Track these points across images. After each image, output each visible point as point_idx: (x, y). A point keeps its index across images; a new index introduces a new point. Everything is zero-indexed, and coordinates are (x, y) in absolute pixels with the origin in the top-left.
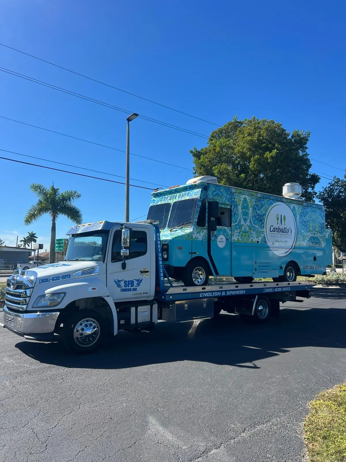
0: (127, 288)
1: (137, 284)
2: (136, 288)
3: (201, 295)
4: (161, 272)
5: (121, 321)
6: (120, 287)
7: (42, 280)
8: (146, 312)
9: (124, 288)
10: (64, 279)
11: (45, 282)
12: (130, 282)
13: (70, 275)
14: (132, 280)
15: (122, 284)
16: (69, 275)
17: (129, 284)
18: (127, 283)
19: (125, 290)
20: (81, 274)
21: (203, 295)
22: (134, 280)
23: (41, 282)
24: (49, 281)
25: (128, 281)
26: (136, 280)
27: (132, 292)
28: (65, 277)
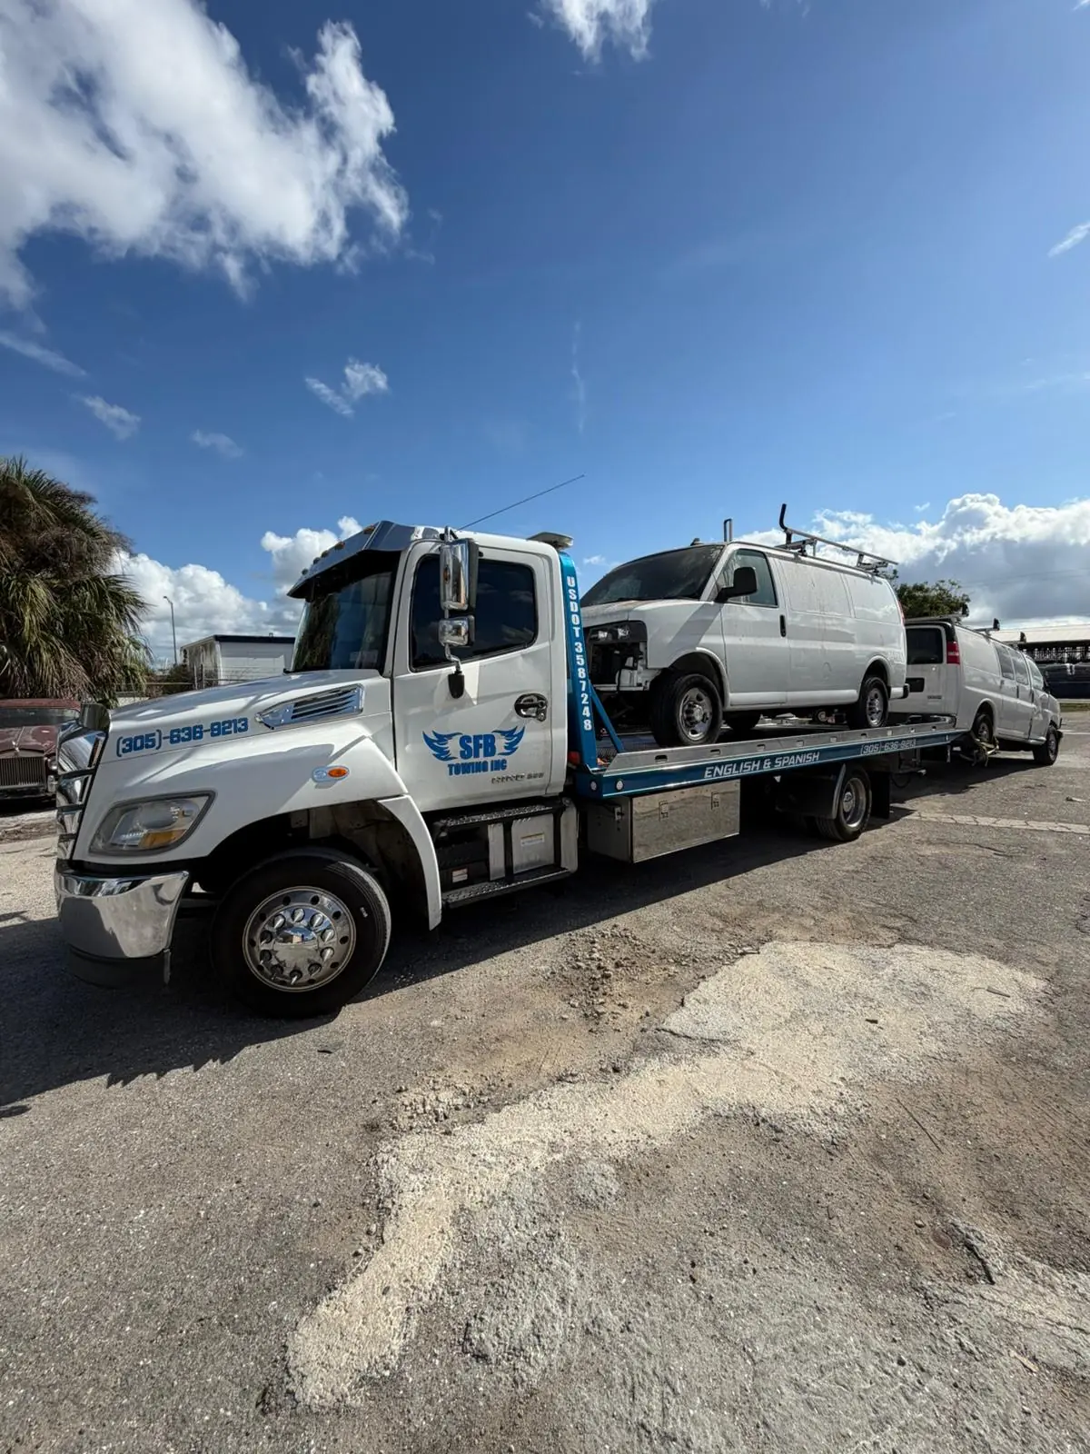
0: (472, 760)
1: (506, 747)
2: (504, 761)
3: (707, 772)
4: (584, 702)
5: (453, 873)
6: (447, 759)
7: (130, 739)
8: (538, 837)
9: (460, 761)
11: (141, 747)
13: (246, 720)
14: (488, 732)
15: (454, 746)
16: (240, 720)
17: (478, 746)
18: (471, 745)
19: (465, 769)
20: (293, 717)
21: (712, 774)
22: (494, 734)
23: (124, 751)
24: (157, 745)
25: (474, 736)
26: (503, 733)
27: (491, 775)
28: (224, 729)
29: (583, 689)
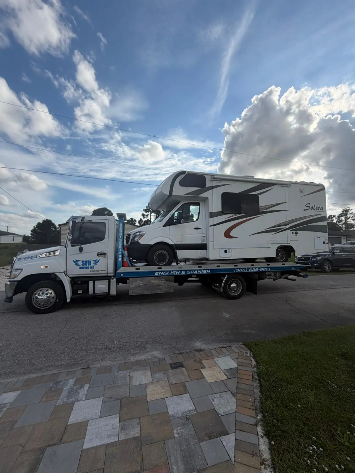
0: (85, 266)
1: (94, 264)
2: (94, 267)
4: (120, 254)
5: (78, 291)
6: (78, 265)
8: (104, 285)
9: (82, 266)
10: (32, 259)
12: (87, 262)
13: (37, 256)
14: (89, 260)
15: (80, 263)
17: (86, 263)
19: (83, 268)
20: (45, 256)
22: (91, 260)
25: (85, 261)
26: (93, 260)
27: (90, 270)
29: (120, 251)
